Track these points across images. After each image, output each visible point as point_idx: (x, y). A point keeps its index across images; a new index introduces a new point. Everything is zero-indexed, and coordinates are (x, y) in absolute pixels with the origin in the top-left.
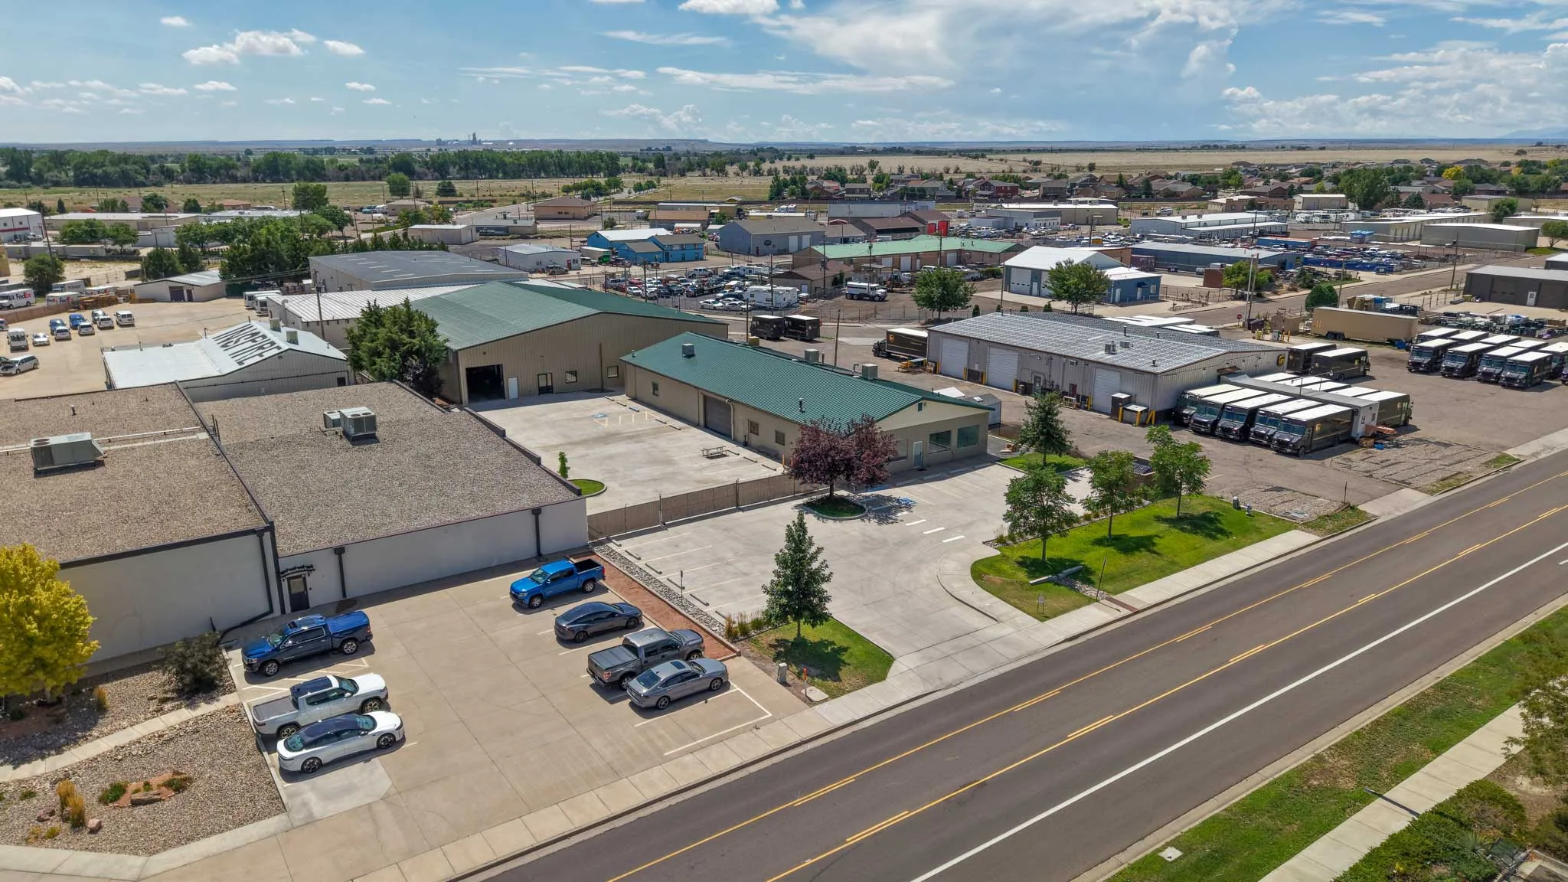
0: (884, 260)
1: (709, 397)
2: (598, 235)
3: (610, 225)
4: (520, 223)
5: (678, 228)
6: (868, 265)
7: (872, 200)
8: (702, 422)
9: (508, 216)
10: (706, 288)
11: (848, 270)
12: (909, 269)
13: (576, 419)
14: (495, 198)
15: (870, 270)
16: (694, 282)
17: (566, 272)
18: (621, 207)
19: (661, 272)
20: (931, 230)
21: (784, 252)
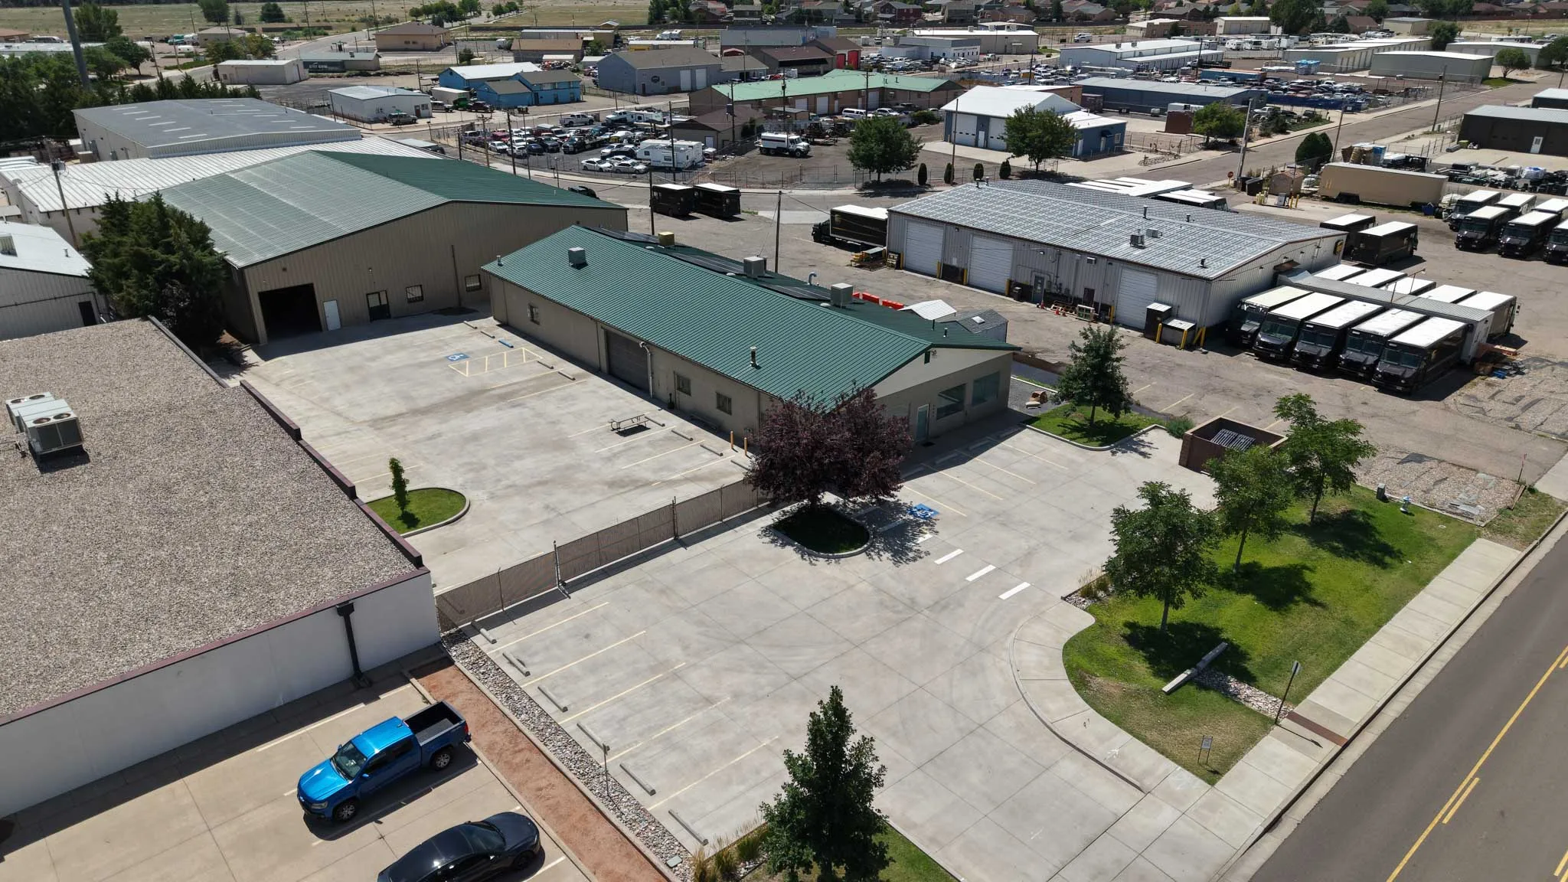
0: (797, 102)
1: (611, 333)
2: (452, 73)
3: (466, 59)
4: (358, 56)
5: (548, 61)
6: (781, 109)
7: (763, 24)
8: (604, 365)
9: (345, 46)
10: (587, 142)
11: (758, 115)
12: (826, 112)
13: (422, 365)
14: (331, 24)
15: (784, 115)
16: (571, 133)
17: (413, 122)
18: (479, 34)
19: (531, 118)
20: (841, 64)
21: (676, 90)
